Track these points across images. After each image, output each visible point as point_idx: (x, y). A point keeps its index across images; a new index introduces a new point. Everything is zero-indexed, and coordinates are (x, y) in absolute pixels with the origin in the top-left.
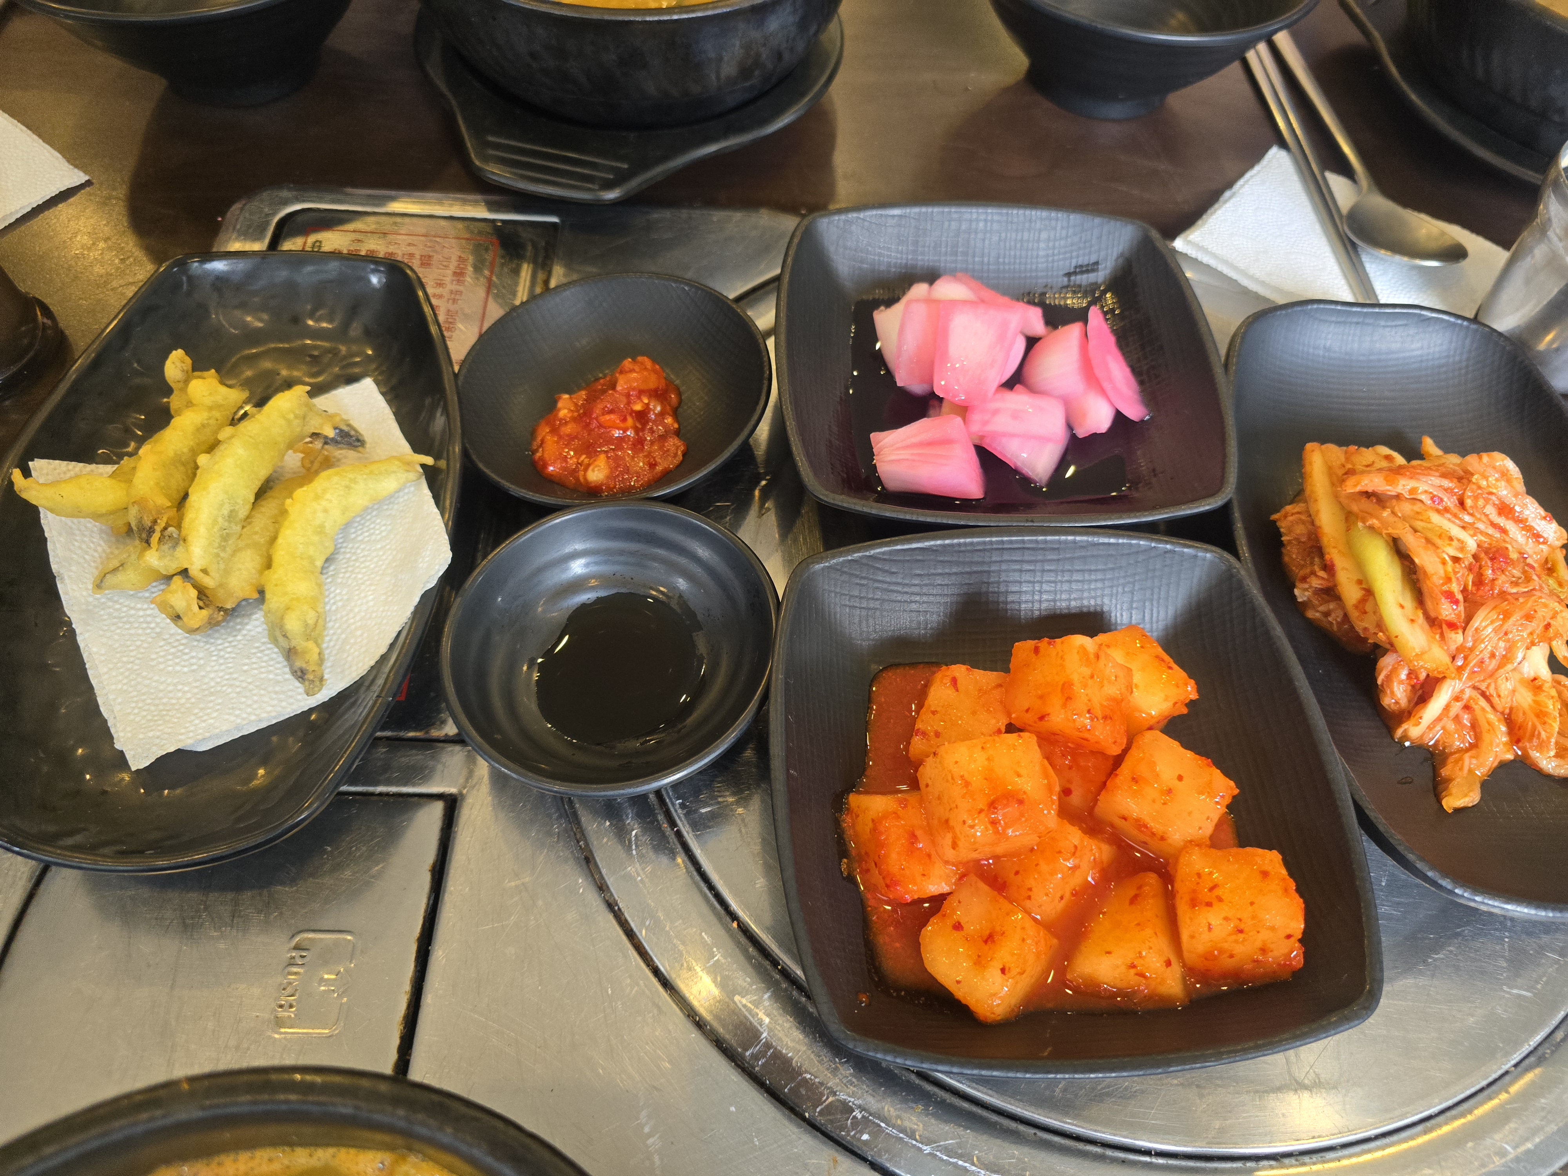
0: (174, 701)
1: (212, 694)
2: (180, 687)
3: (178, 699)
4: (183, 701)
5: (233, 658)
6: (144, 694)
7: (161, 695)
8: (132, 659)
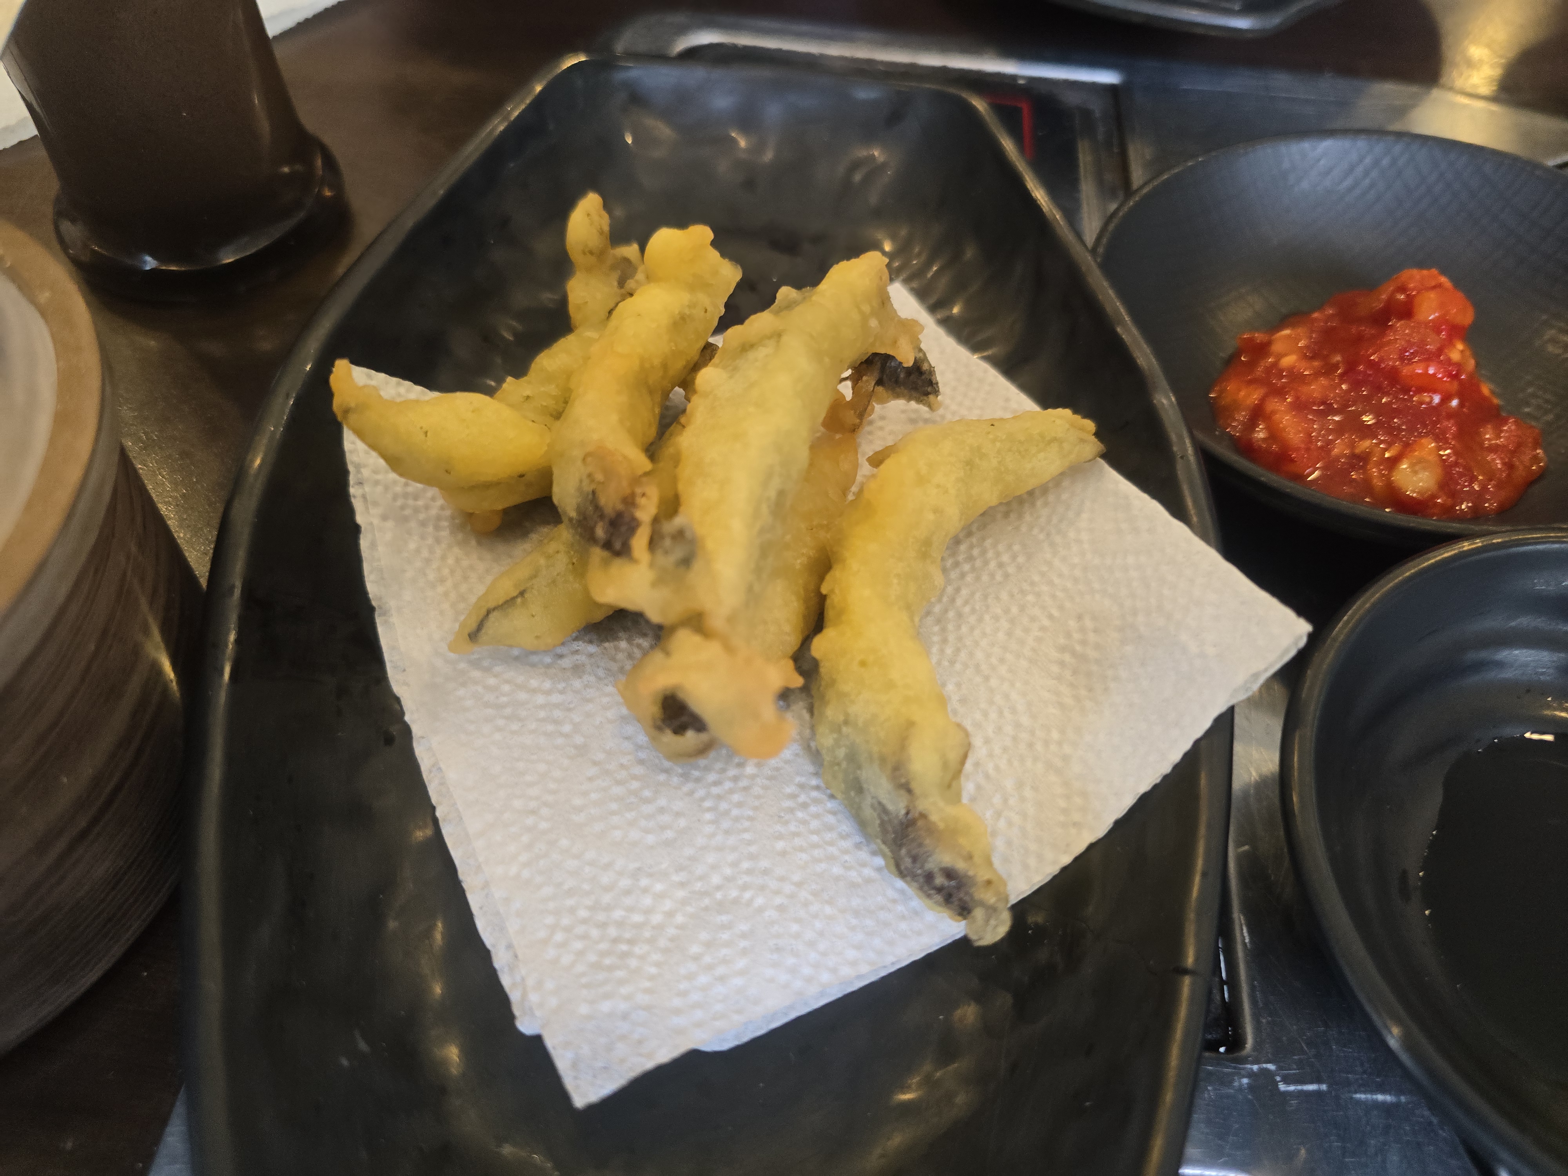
0: (637, 918)
1: (721, 907)
2: (644, 882)
3: (648, 912)
4: (657, 918)
5: (751, 819)
6: (570, 892)
7: (607, 898)
8: (533, 804)
